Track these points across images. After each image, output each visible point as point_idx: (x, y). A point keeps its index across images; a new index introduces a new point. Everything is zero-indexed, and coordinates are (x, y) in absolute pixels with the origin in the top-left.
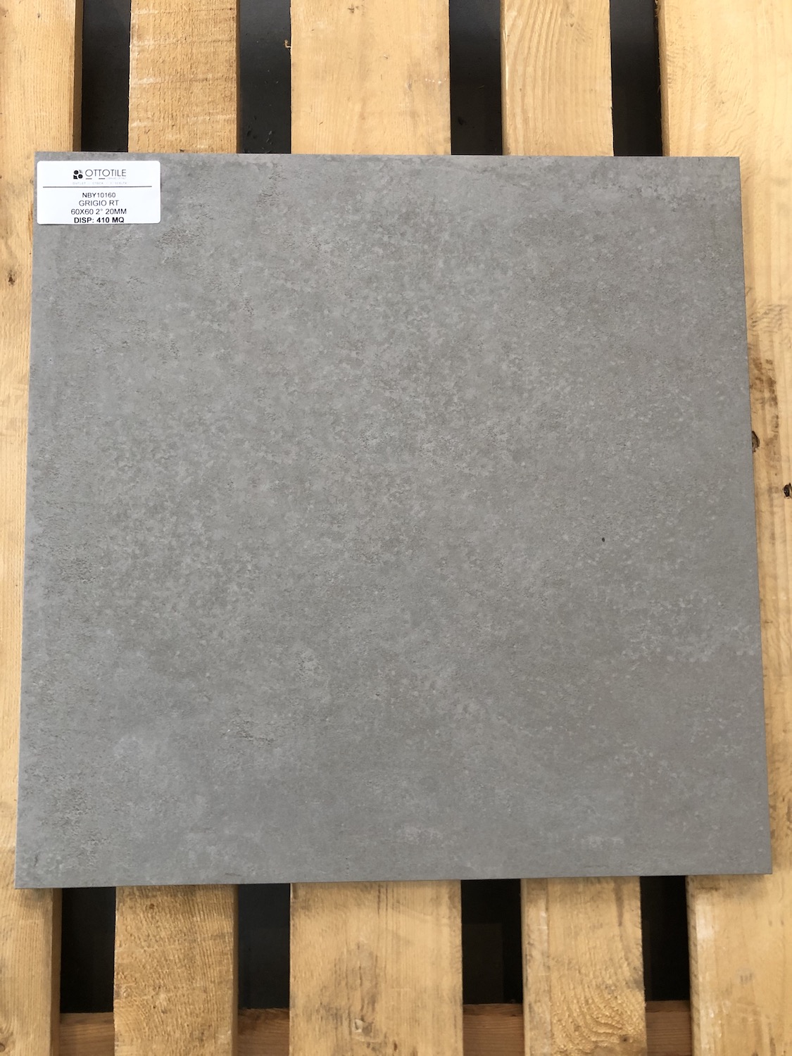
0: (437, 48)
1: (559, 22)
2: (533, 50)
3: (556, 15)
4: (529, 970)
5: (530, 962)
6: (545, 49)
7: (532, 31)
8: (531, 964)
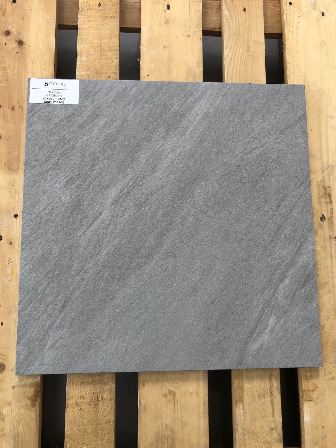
0: (198, 63)
1: (245, 54)
2: (235, 65)
3: (244, 51)
4: (236, 436)
5: (237, 432)
6: (240, 64)
7: (235, 57)
8: (237, 433)
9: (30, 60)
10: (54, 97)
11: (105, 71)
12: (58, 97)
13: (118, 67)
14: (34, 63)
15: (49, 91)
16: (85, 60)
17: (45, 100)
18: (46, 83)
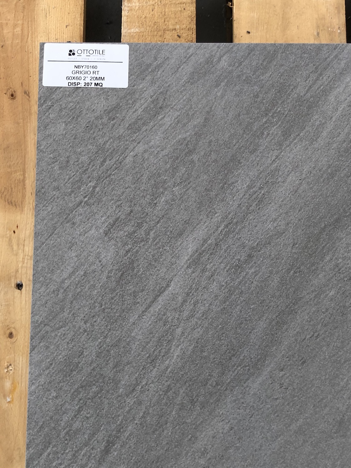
9: (42, 10)
10: (85, 75)
11: (171, 27)
12: (92, 75)
13: (195, 19)
14: (49, 15)
15: (77, 64)
16: (137, 8)
17: (69, 81)
18: (71, 51)
